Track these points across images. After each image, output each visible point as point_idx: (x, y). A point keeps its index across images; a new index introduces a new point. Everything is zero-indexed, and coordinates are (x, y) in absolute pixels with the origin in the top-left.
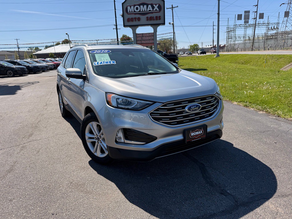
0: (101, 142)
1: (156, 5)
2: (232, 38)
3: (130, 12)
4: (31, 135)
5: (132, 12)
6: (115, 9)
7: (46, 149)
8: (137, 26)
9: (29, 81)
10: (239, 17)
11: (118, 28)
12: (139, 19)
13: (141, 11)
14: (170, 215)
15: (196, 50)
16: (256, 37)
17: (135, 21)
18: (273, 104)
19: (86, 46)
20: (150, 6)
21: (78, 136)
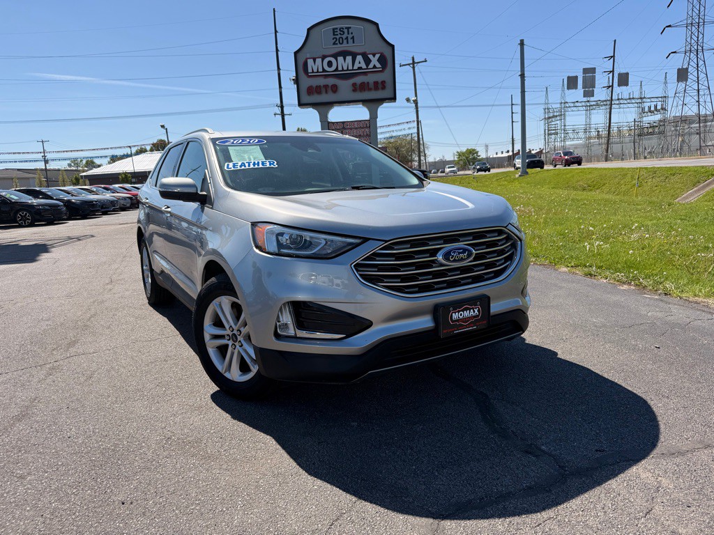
0: (242, 345)
1: (374, 55)
2: (557, 134)
3: (313, 72)
4: (73, 344)
5: (318, 72)
6: (279, 68)
7: (109, 371)
8: (331, 104)
9: (70, 235)
10: (572, 83)
11: (285, 113)
12: (335, 89)
13: (340, 68)
14: (403, 498)
15: (471, 164)
16: (614, 130)
17: (326, 92)
18: (653, 270)
19: (207, 131)
20: (359, 58)
21: (185, 343)
